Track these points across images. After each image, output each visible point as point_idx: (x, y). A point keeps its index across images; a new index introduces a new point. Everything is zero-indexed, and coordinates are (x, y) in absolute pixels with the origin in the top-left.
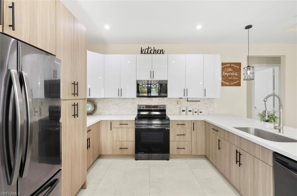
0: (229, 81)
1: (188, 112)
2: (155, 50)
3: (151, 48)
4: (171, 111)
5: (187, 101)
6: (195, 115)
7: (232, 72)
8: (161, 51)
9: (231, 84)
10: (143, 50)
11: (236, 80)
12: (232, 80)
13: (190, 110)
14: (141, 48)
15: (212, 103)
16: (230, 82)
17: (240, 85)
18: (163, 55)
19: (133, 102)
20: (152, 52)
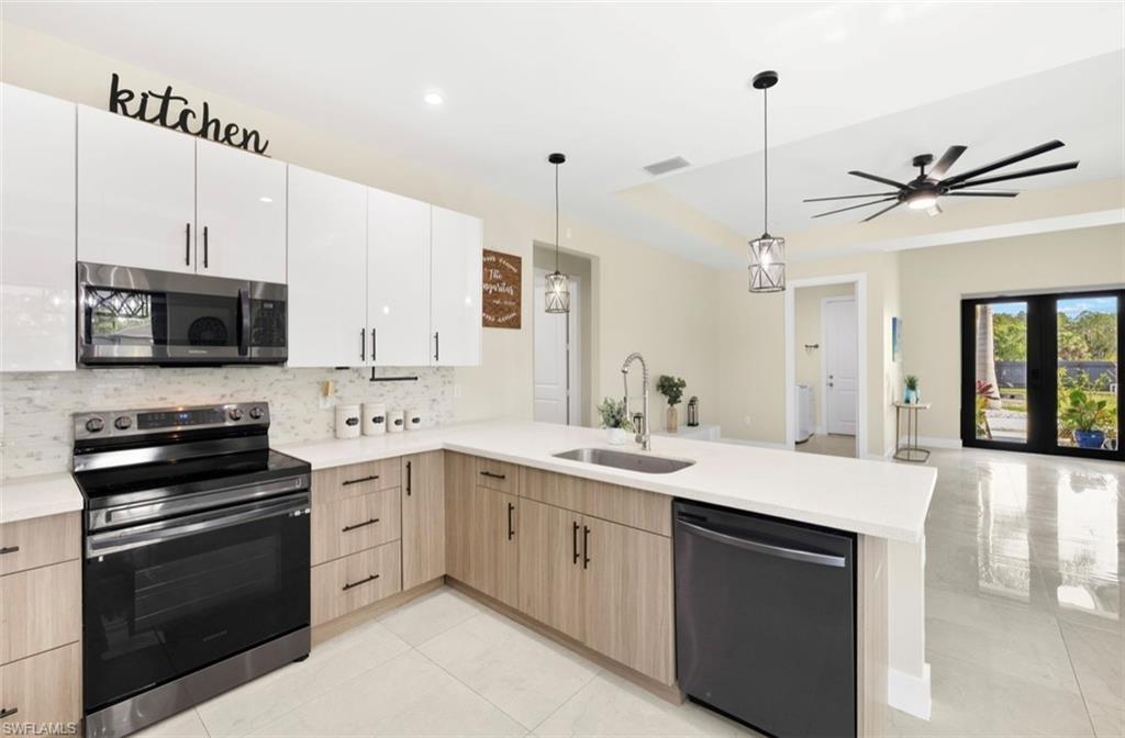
0: (494, 309)
1: (372, 423)
2: (210, 119)
3: (186, 103)
4: (293, 428)
5: (373, 379)
6: (395, 433)
7: (500, 282)
8: (246, 137)
9: (499, 320)
10: (132, 96)
11: (510, 311)
12: (501, 309)
13: (377, 416)
14: (115, 78)
15: (449, 382)
16: (497, 313)
17: (519, 327)
18: (258, 156)
19: (30, 400)
20: (195, 124)
